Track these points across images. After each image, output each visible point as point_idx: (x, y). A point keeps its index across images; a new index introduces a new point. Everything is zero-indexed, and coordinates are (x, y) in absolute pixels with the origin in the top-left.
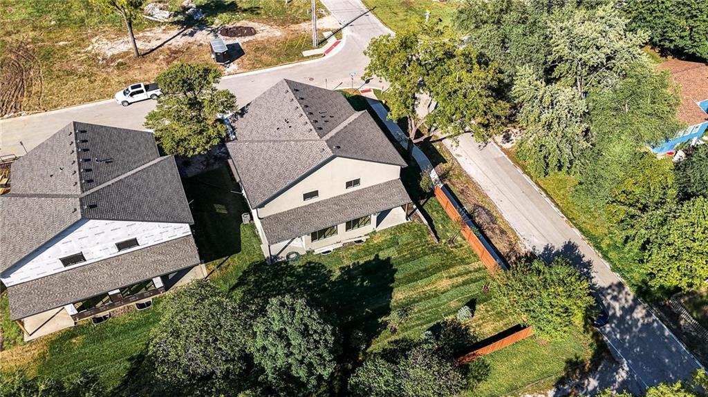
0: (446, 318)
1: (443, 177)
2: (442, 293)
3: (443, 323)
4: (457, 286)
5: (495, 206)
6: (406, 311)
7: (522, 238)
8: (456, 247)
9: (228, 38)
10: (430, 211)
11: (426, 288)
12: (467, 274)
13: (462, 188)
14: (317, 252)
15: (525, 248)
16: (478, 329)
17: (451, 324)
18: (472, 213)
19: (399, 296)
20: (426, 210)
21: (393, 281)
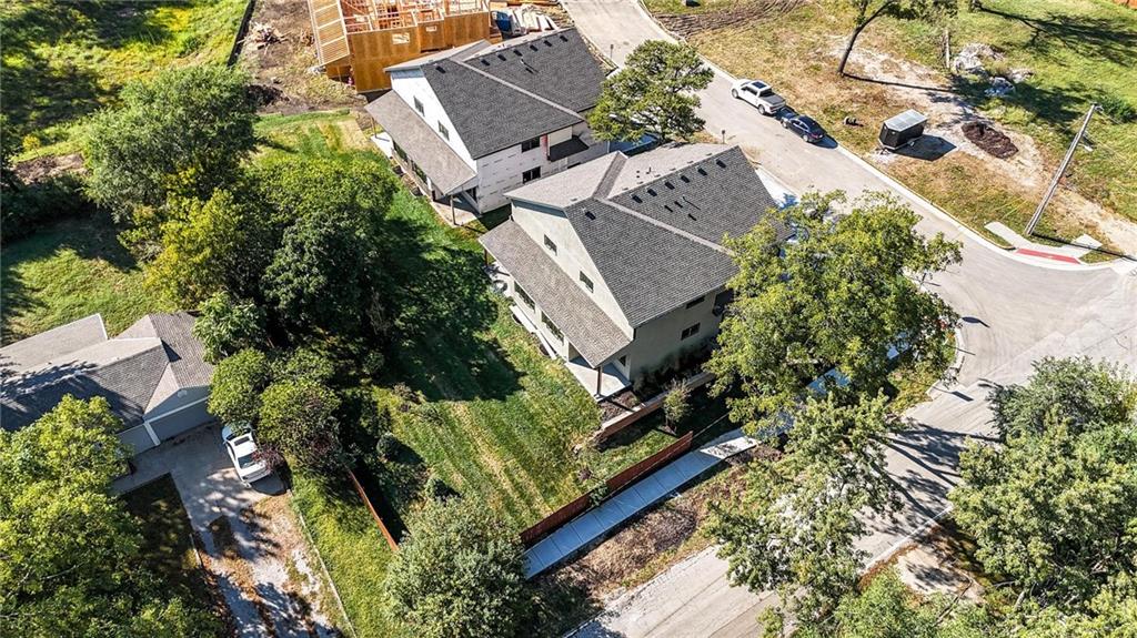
2: (475, 462)
3: (424, 467)
4: (493, 482)
6: (436, 419)
8: (576, 480)
9: (962, 134)
10: (650, 440)
11: (479, 440)
12: (522, 496)
14: (514, 309)
15: (611, 599)
17: (422, 477)
18: (668, 508)
19: (459, 409)
20: (649, 435)
21: (483, 399)
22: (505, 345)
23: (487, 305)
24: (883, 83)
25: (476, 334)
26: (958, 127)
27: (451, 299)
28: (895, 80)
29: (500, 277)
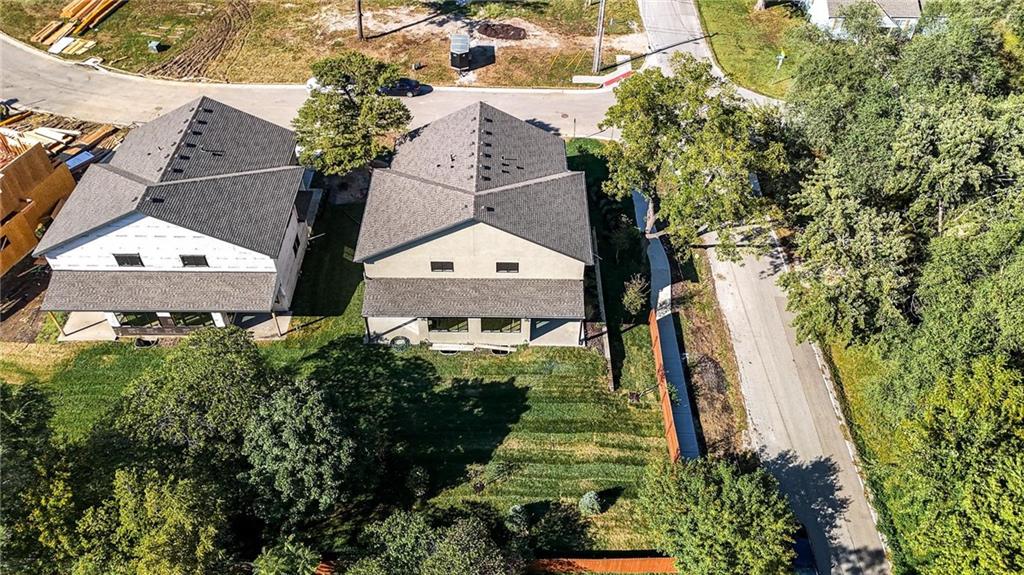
0: (563, 499)
1: (676, 301)
2: (578, 463)
3: (555, 504)
4: (606, 461)
5: (737, 368)
6: (511, 468)
7: (751, 428)
8: (637, 406)
9: (484, 36)
10: (629, 342)
11: (558, 448)
12: (631, 449)
13: (699, 325)
14: (435, 347)
15: (749, 444)
16: (602, 532)
17: (566, 510)
18: (694, 367)
19: (513, 444)
20: (624, 339)
21: (516, 421)
22: (469, 375)
23: (412, 364)
24: (395, 31)
25: (437, 390)
26: (476, 33)
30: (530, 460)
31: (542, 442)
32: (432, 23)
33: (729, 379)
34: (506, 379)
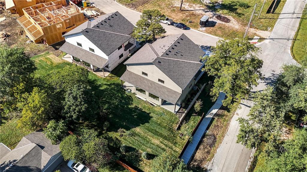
0: (140, 150)
2: (151, 143)
3: (137, 150)
4: (159, 147)
6: (133, 135)
7: (212, 162)
8: (180, 138)
11: (149, 137)
12: (169, 148)
14: (137, 96)
15: (207, 166)
16: (144, 165)
17: (139, 154)
18: (207, 136)
19: (138, 130)
20: (191, 118)
21: (143, 124)
22: (140, 106)
23: (128, 97)
24: (191, 10)
25: (130, 106)
26: (214, 17)
27: (116, 99)
28: (194, 9)
29: (127, 88)
30: (139, 136)
31: (145, 133)
32: (203, 11)
33: (216, 145)
34: (148, 112)
